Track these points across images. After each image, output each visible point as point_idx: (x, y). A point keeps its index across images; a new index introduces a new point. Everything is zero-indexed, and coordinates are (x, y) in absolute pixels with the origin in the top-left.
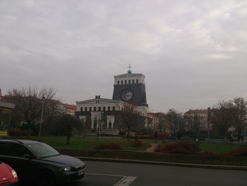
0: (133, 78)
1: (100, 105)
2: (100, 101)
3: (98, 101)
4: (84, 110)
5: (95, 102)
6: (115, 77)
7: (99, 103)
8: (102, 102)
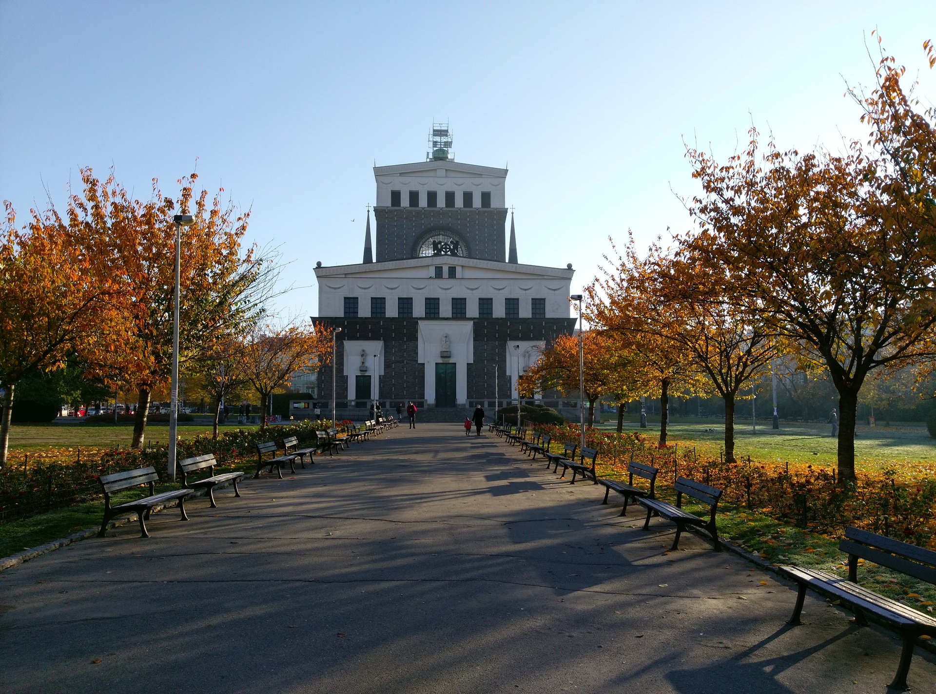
0: (468, 184)
1: (457, 290)
2: (459, 270)
3: (446, 269)
4: (364, 311)
5: (432, 272)
6: (380, 173)
7: (452, 281)
8: (469, 274)
